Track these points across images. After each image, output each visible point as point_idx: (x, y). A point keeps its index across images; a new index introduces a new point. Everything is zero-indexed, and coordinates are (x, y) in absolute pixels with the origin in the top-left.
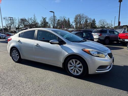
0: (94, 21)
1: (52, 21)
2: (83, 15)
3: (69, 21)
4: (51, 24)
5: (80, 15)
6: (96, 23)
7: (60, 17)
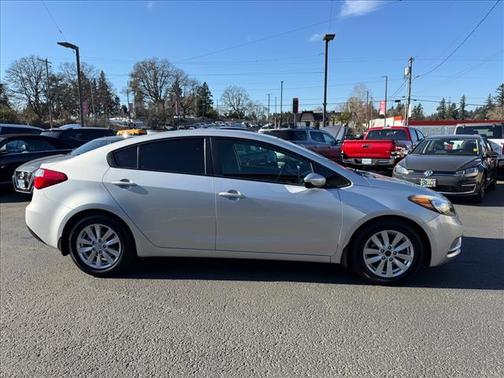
0: (204, 91)
1: (23, 79)
2: (166, 64)
3: (104, 86)
4: (21, 92)
5: (153, 64)
6: (211, 98)
7: (67, 64)
